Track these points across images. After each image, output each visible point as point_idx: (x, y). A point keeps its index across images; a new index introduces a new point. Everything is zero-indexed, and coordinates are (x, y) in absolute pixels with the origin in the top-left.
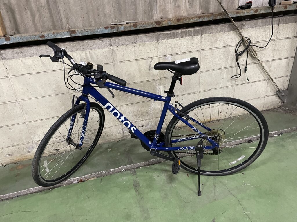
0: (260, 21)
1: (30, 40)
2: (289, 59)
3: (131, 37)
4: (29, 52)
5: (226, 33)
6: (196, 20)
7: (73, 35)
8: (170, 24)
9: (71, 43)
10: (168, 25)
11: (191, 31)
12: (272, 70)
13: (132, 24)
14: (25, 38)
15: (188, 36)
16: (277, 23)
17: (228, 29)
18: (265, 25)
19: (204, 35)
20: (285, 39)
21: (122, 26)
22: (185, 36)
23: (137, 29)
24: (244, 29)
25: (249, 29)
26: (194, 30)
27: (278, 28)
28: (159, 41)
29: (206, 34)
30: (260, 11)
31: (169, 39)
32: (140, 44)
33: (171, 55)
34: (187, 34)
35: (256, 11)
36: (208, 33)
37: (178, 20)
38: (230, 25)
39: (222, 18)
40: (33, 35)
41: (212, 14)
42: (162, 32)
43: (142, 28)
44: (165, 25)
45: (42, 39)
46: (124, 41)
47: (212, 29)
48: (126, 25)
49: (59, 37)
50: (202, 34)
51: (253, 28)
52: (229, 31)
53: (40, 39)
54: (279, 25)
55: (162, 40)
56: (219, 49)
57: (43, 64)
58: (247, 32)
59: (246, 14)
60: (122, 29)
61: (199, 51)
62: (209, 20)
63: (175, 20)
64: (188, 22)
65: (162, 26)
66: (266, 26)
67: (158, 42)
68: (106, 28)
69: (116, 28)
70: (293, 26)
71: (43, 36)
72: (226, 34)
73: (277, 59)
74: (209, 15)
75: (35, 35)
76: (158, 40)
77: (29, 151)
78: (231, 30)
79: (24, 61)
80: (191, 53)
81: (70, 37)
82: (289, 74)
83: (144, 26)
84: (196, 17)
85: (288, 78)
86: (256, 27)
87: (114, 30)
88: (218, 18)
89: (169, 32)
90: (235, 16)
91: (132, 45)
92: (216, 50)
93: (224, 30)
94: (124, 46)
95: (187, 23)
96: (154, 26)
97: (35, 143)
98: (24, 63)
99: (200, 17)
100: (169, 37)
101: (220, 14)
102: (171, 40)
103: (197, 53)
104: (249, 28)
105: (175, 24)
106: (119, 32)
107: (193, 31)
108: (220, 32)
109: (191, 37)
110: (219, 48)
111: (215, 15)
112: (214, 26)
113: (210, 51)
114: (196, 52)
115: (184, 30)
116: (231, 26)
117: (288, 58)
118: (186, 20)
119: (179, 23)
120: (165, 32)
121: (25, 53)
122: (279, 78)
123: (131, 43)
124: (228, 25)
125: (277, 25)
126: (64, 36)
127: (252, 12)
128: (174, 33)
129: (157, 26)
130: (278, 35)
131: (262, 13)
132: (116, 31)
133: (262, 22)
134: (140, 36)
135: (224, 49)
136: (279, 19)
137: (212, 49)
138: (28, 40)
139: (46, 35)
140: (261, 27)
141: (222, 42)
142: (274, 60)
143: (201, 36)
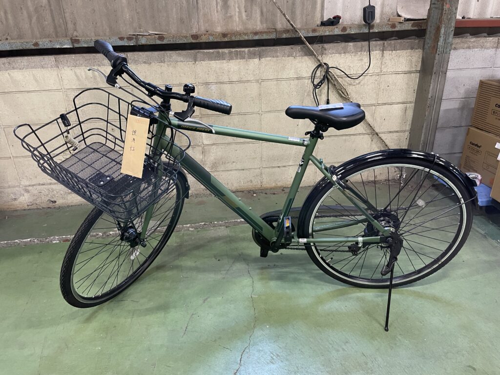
0: (351, 44)
1: (21, 48)
2: (405, 104)
3: (156, 54)
4: (19, 64)
5: (299, 59)
6: (251, 37)
7: (76, 45)
8: (211, 39)
9: (74, 55)
10: (209, 41)
11: (244, 51)
12: (378, 119)
13: (157, 36)
14: (14, 45)
15: (240, 59)
16: (380, 48)
17: (301, 53)
18: (361, 51)
19: (263, 59)
20: (397, 73)
21: (143, 38)
22: (235, 58)
23: (163, 43)
24: (325, 54)
25: (334, 55)
26: (248, 50)
27: (383, 56)
28: (197, 62)
29: (267, 58)
30: (351, 30)
31: (212, 60)
32: (169, 63)
33: (216, 83)
34: (239, 56)
35: (344, 29)
36: (270, 57)
37: (224, 35)
38: (304, 47)
39: (290, 36)
40: (24, 42)
41: (274, 30)
42: (201, 51)
43: (172, 42)
44: (205, 41)
45: (35, 48)
46: (147, 58)
47: (276, 51)
48: (149, 37)
49: (58, 47)
50: (260, 57)
51: (340, 53)
52: (302, 56)
53: (33, 47)
54: (384, 52)
55: (201, 61)
56: (288, 81)
57: (35, 80)
58: (331, 59)
59: (327, 33)
60: (143, 41)
61: (257, 81)
62: (270, 38)
63: (219, 34)
64: (239, 39)
65: (201, 41)
66: (363, 53)
67: (195, 63)
68: (121, 39)
69: (134, 40)
70: (408, 54)
71: (36, 44)
72: (297, 61)
73: (385, 104)
74: (269, 32)
75: (27, 42)
76: (195, 61)
77: (15, 199)
78: (306, 55)
79: (12, 74)
80: (246, 84)
81: (72, 47)
82: (408, 128)
83: (174, 39)
84: (251, 33)
85: (407, 134)
86: (344, 53)
87: (131, 42)
88: (284, 36)
89: (211, 51)
90: (311, 34)
91: (157, 64)
92: (283, 82)
93: (294, 55)
94: (147, 65)
95: (237, 39)
96: (190, 41)
97: (23, 188)
98: (12, 78)
99: (256, 33)
100: (211, 58)
101: (287, 31)
102: (214, 61)
103: (255, 83)
104: (333, 53)
105: (220, 40)
106: (139, 45)
107: (247, 52)
108: (288, 56)
109: (245, 60)
110: (289, 79)
111: (279, 31)
112: (278, 48)
113: (275, 82)
114: (253, 82)
115: (233, 50)
116: (304, 49)
117: (403, 103)
118: (235, 36)
119: (226, 39)
120: (205, 51)
121: (14, 64)
122: (390, 132)
123: (156, 62)
124: (299, 48)
125: (381, 52)
126: (64, 45)
127: (336, 31)
128: (218, 52)
129: (194, 41)
130: (383, 67)
131: (353, 33)
132: (135, 44)
133: (354, 46)
134: (169, 53)
135: (296, 82)
136: (384, 44)
137: (277, 80)
138: (18, 49)
139: (40, 43)
140: (353, 54)
141: (293, 71)
142: (379, 105)
143: (260, 60)
